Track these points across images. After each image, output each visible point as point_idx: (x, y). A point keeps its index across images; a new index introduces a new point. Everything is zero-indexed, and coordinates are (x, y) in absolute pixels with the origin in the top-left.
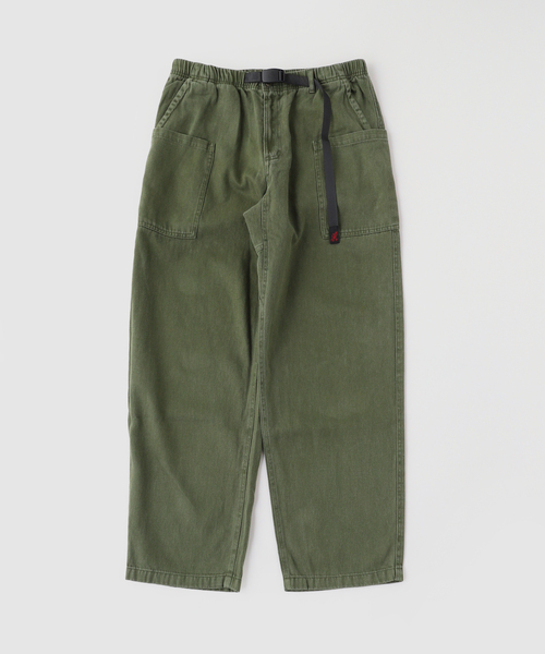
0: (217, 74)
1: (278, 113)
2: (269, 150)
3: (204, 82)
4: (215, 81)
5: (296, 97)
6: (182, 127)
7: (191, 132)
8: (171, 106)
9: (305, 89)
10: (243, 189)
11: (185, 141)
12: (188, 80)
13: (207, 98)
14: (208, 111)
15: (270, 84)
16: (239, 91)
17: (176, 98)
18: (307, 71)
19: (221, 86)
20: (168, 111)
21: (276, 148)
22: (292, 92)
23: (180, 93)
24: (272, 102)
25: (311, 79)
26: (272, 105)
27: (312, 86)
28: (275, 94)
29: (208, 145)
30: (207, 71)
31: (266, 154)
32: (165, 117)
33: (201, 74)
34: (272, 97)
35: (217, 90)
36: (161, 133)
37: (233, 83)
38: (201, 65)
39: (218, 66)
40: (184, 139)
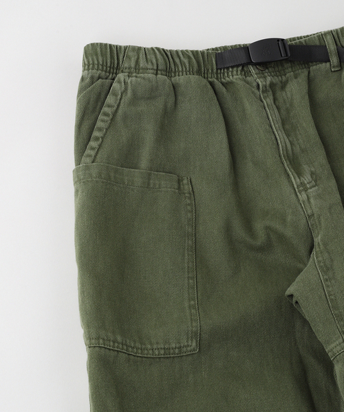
0: (168, 61)
1: (288, 111)
2: (299, 174)
3: (151, 76)
4: (168, 72)
5: (310, 81)
6: (128, 158)
7: (144, 163)
8: (99, 124)
9: (324, 66)
10: (261, 249)
11: (138, 181)
12: (121, 76)
13: (159, 104)
14: (167, 124)
15: (263, 65)
16: (212, 84)
17: (105, 109)
18: (321, 36)
19: (181, 79)
20: (96, 134)
21: (306, 169)
22: (303, 74)
23: (110, 99)
24: (274, 94)
25: (331, 47)
26: (275, 100)
27: (334, 60)
28: (276, 80)
29: (179, 181)
30: (150, 56)
31: (295, 181)
32: (93, 144)
33: (142, 63)
34: (272, 85)
35: (175, 87)
36: (94, 172)
37: (199, 72)
38: (138, 50)
39: (167, 48)
40: (136, 177)
